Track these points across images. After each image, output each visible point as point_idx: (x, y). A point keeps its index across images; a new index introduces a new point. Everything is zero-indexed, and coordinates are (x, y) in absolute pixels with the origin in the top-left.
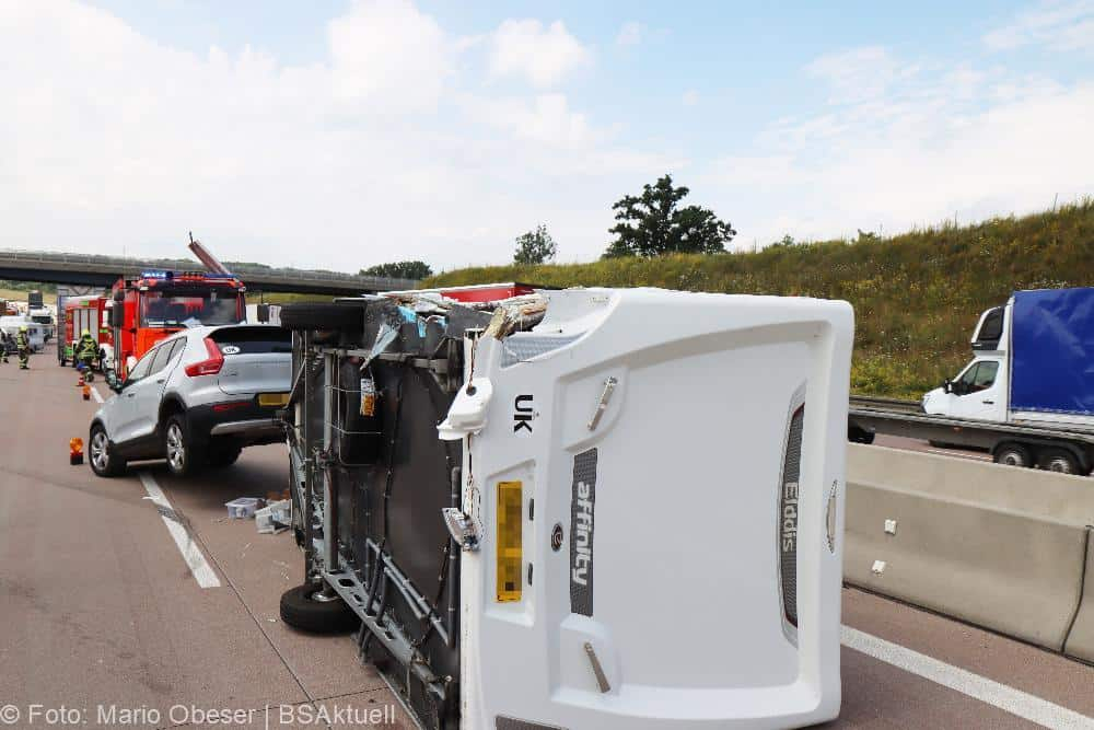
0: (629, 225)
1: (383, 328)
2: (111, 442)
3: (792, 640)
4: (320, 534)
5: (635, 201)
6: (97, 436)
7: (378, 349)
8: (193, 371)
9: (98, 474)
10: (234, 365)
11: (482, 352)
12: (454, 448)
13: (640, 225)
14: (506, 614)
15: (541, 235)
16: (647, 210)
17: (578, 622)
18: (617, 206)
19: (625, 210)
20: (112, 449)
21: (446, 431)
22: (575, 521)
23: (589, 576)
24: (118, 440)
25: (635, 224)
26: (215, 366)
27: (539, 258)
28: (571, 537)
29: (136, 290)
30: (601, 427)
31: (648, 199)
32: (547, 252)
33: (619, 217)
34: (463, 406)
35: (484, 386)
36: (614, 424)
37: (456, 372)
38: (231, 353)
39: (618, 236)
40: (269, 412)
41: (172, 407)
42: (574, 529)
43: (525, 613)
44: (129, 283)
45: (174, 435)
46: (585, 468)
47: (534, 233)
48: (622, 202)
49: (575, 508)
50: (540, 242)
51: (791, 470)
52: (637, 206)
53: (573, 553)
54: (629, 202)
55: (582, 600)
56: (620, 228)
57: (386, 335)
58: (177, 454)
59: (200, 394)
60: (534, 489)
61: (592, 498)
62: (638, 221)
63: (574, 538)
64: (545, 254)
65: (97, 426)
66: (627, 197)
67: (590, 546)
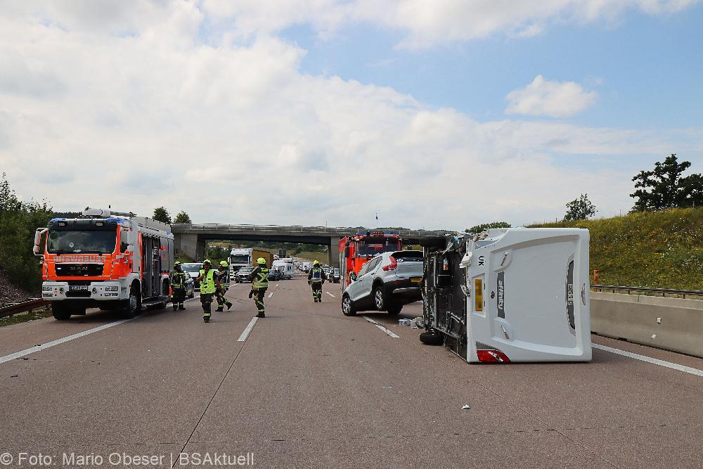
0: (645, 191)
1: (449, 243)
2: (351, 301)
3: (574, 333)
4: (433, 320)
5: (650, 174)
6: (346, 299)
7: (448, 249)
8: (386, 269)
9: (346, 314)
10: (401, 266)
11: (470, 245)
12: (464, 270)
13: (653, 190)
14: (478, 314)
15: (583, 201)
16: (659, 180)
17: (500, 319)
18: (635, 178)
19: (642, 181)
20: (352, 304)
21: (461, 266)
22: (498, 291)
23: (503, 307)
24: (354, 300)
25: (649, 189)
26: (394, 266)
27: (583, 216)
28: (498, 295)
29: (354, 241)
30: (505, 265)
31: (658, 171)
32: (589, 212)
33: (636, 186)
34: (465, 259)
35: (470, 254)
36: (509, 264)
37: (464, 251)
38: (400, 262)
39: (637, 199)
40: (415, 285)
41: (378, 283)
42: (498, 294)
43: (483, 315)
44: (350, 239)
45: (379, 294)
46: (501, 277)
47: (578, 200)
48: (639, 175)
49: (498, 288)
50: (583, 205)
51: (570, 278)
52: (650, 178)
53: (498, 300)
54: (644, 175)
55: (501, 314)
56: (638, 193)
57: (450, 245)
58: (379, 301)
59: (388, 278)
60: (485, 281)
61: (503, 285)
62: (652, 187)
63: (498, 296)
64: (587, 214)
65: (346, 295)
66: (643, 172)
67: (503, 298)
